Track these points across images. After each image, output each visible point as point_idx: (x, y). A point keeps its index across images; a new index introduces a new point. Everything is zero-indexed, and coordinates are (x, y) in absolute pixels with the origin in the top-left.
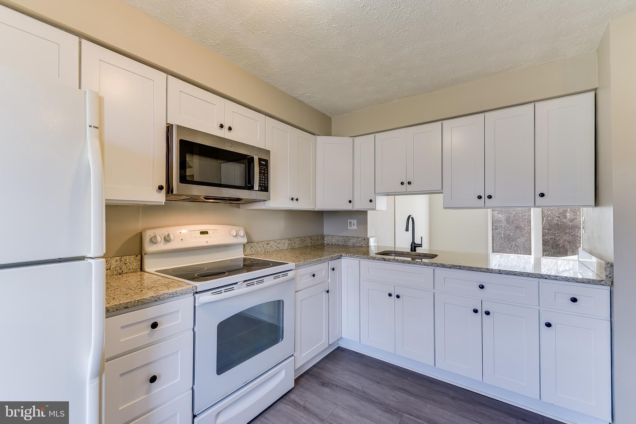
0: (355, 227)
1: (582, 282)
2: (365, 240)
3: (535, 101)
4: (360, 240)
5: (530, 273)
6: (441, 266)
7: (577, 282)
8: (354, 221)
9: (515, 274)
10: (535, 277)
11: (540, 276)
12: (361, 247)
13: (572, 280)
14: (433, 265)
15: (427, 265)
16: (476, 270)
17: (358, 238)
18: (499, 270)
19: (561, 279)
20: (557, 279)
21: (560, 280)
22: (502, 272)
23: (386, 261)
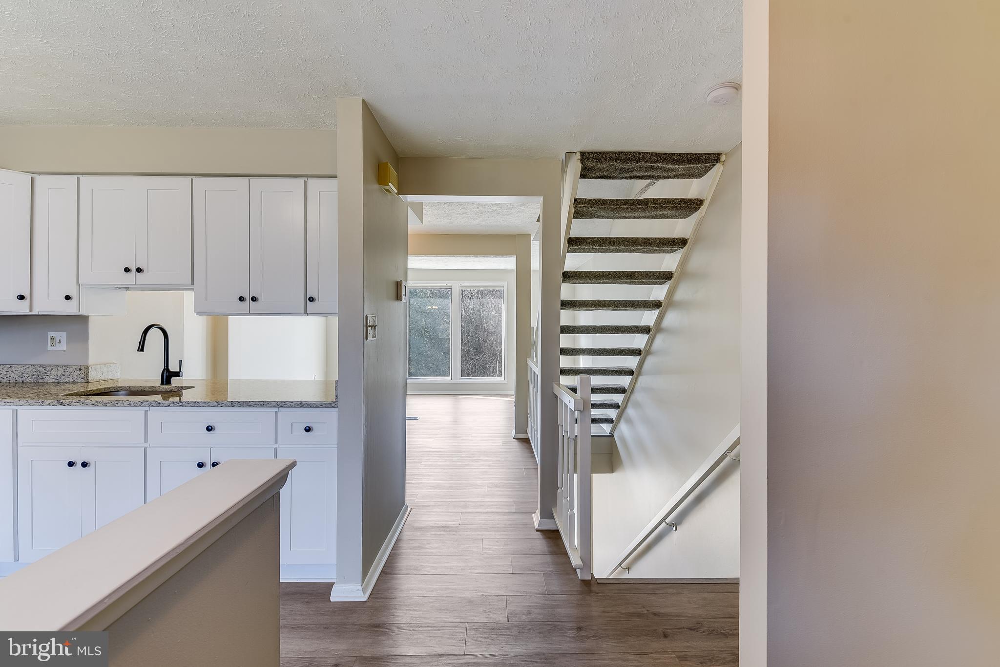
0: (63, 347)
1: (315, 406)
2: (80, 369)
3: (307, 176)
4: (71, 370)
5: (265, 402)
6: (154, 405)
7: (311, 407)
8: (62, 336)
9: (249, 405)
10: (271, 407)
11: (276, 405)
12: (74, 383)
13: (306, 405)
14: (143, 404)
15: (135, 406)
16: (203, 405)
17: (67, 366)
18: (232, 402)
19: (296, 405)
20: (292, 407)
21: (295, 407)
22: (235, 404)
23: (64, 405)
